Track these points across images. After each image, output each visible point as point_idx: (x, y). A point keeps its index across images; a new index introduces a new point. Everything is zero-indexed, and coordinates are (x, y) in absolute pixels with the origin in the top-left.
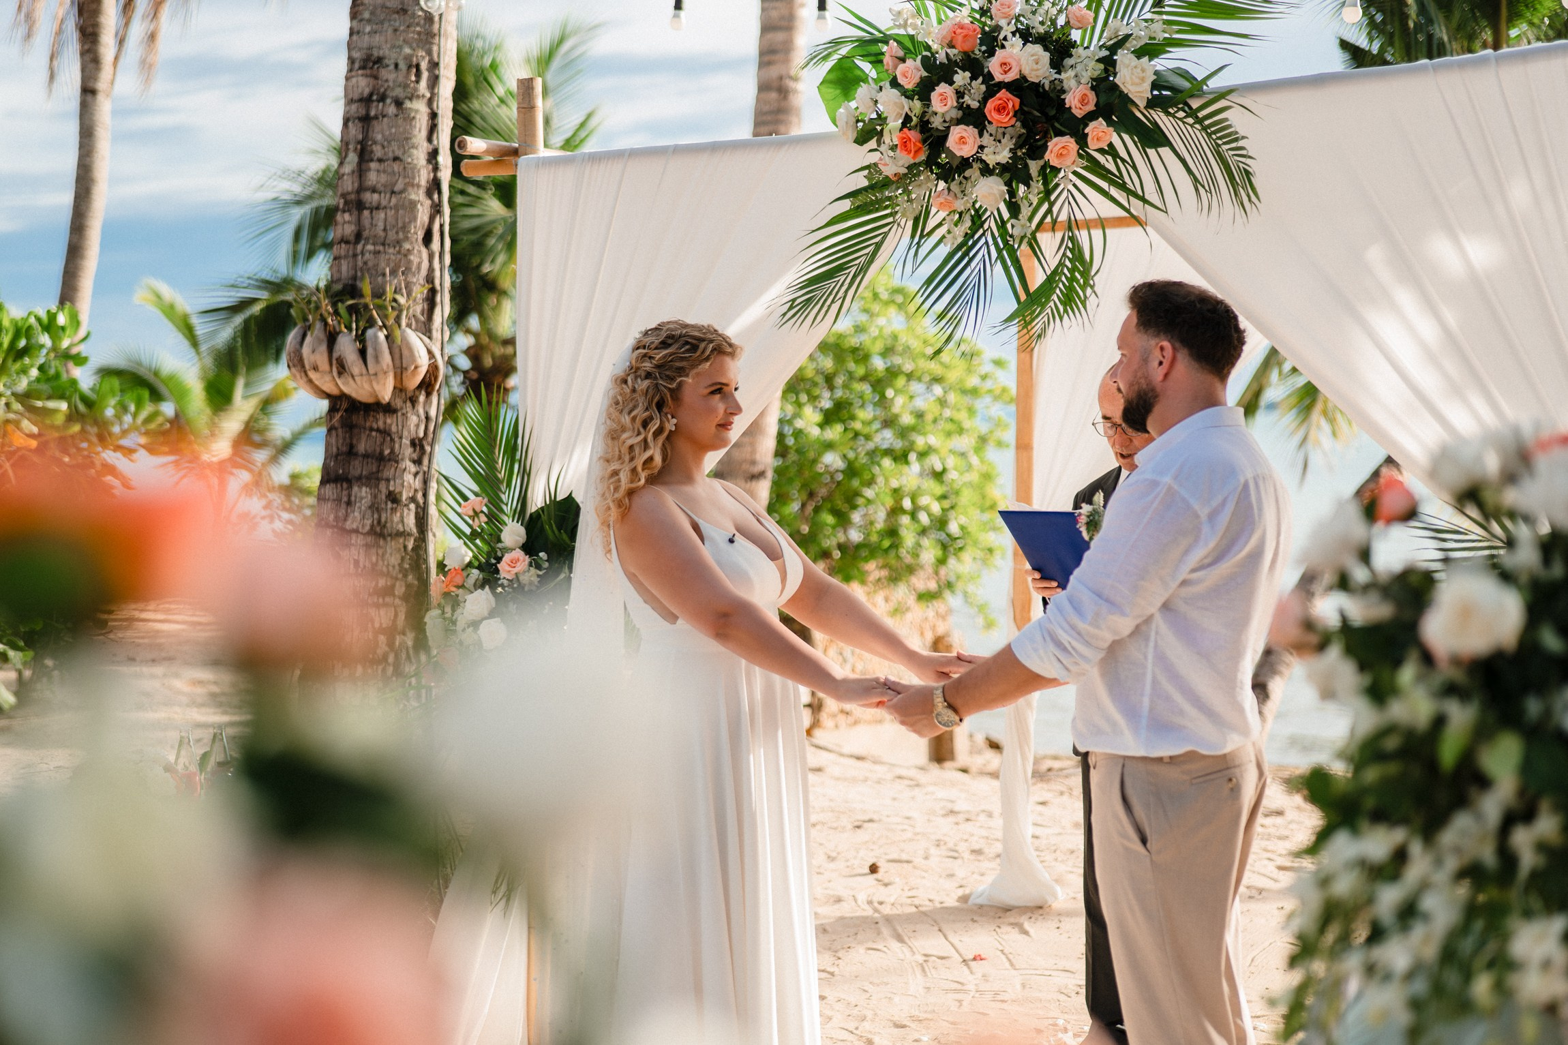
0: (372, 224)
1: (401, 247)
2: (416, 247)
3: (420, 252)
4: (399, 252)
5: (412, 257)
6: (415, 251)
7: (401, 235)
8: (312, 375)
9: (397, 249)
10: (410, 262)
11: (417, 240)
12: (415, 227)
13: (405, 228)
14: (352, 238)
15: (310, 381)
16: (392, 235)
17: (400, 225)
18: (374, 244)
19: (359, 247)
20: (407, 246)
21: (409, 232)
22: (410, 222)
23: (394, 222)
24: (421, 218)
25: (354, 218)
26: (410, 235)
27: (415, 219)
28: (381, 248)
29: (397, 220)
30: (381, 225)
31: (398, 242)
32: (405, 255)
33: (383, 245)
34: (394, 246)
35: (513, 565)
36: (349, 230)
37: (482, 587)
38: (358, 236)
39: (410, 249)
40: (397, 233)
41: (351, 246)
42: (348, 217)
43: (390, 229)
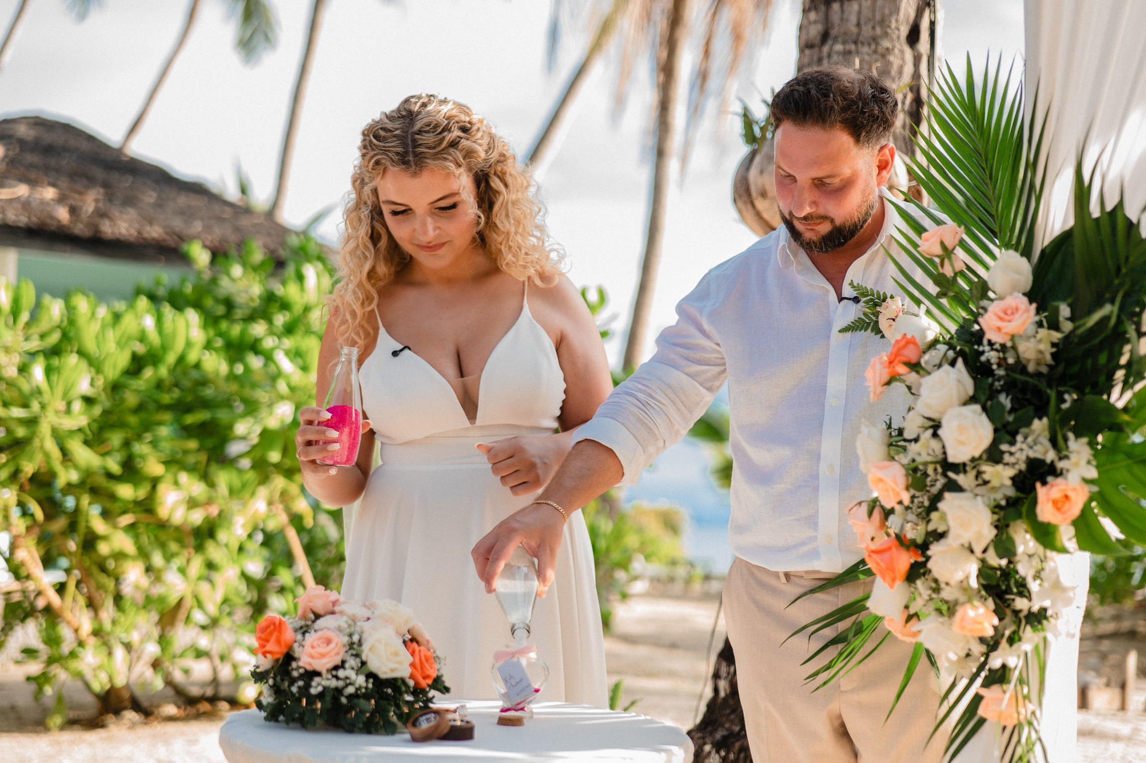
0: (842, 19)
1: (877, 44)
2: (898, 46)
3: (902, 52)
4: (875, 52)
5: (891, 58)
6: (896, 51)
7: (878, 31)
8: (760, 204)
9: (873, 47)
10: (889, 63)
11: (899, 38)
12: (897, 21)
13: (884, 22)
14: (817, 41)
15: (758, 215)
16: (867, 31)
17: (878, 17)
18: (844, 43)
19: (826, 49)
20: (886, 43)
21: (889, 27)
22: (891, 14)
23: (870, 15)
24: (906, 10)
25: (821, 14)
26: (889, 31)
27: (897, 10)
28: (852, 47)
29: (874, 12)
30: (853, 19)
31: (875, 40)
32: (883, 56)
33: (856, 43)
34: (869, 44)
35: (1007, 318)
36: (815, 31)
37: (953, 363)
38: (825, 36)
39: (891, 47)
40: (873, 28)
41: (816, 50)
42: (813, 16)
43: (865, 24)
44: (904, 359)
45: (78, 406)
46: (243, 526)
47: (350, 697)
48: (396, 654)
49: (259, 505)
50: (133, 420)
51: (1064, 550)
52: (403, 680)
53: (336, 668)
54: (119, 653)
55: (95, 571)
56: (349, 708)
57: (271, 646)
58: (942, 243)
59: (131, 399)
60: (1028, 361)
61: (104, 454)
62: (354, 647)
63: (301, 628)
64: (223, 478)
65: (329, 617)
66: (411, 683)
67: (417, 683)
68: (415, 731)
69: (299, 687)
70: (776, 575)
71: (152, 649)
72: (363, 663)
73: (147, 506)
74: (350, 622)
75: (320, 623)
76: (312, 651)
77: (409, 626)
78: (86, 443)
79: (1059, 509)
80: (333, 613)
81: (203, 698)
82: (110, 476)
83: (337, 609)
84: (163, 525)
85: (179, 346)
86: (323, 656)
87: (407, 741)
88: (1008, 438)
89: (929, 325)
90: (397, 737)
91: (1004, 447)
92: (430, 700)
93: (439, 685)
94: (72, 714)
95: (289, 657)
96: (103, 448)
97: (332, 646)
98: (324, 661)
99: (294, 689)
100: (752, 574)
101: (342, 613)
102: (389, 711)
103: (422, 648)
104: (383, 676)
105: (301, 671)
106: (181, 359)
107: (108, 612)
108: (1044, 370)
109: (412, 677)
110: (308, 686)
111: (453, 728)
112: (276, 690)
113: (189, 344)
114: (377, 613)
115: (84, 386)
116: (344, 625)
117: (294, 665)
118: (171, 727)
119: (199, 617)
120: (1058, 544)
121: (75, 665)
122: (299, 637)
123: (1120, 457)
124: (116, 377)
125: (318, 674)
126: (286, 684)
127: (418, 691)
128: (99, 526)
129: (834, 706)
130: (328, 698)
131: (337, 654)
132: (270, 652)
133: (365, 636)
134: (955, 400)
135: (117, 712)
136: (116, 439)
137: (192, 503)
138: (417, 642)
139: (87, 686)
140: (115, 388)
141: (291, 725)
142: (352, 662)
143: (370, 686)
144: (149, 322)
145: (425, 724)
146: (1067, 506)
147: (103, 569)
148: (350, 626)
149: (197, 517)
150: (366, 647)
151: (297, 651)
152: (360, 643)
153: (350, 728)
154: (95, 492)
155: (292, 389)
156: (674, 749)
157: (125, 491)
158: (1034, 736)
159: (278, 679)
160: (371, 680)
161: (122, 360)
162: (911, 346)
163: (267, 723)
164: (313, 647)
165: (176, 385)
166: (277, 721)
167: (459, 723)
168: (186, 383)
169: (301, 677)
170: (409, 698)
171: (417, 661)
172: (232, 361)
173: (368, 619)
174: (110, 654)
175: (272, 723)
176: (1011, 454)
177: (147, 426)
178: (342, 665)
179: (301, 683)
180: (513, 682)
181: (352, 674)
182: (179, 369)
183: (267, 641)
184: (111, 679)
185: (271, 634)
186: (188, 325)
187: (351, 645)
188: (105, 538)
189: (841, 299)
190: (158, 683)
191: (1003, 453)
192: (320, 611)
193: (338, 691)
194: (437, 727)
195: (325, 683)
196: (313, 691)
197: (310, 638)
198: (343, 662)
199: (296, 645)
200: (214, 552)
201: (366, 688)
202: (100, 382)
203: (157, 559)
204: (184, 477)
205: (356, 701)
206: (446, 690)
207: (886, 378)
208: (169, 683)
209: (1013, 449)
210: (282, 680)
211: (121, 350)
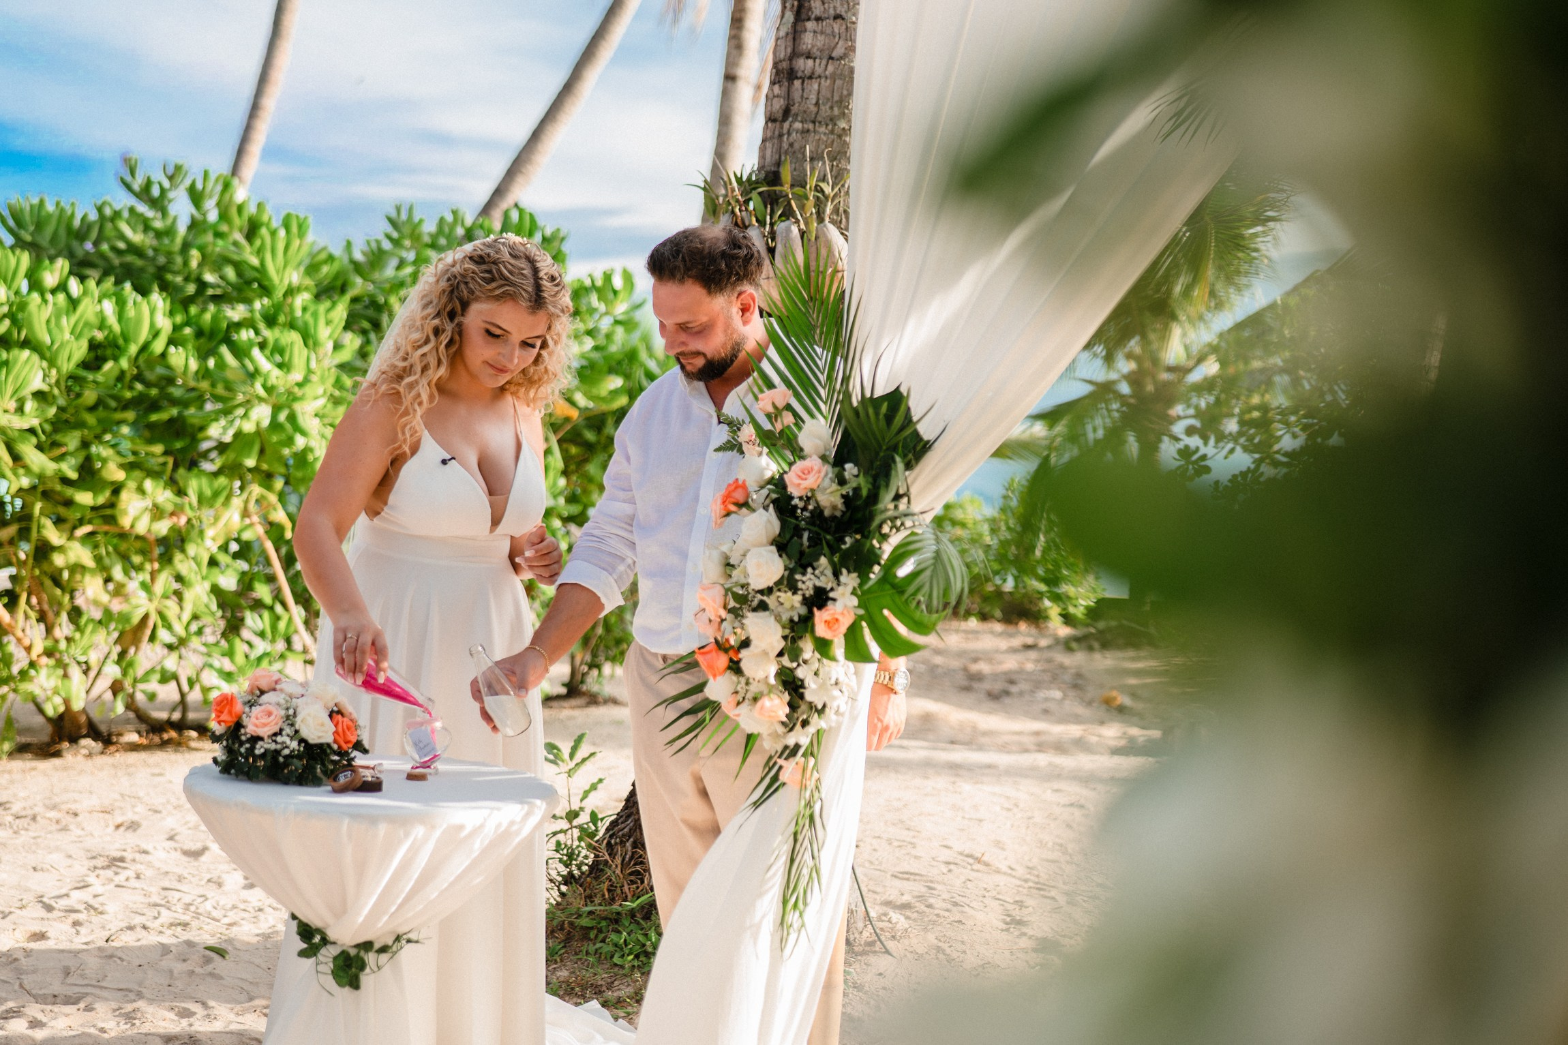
0: (802, 97)
1: (834, 124)
4: (832, 132)
7: (836, 111)
9: (830, 127)
10: (845, 144)
13: (841, 103)
14: (779, 116)
16: (825, 110)
17: (836, 98)
18: (803, 122)
19: (786, 125)
20: (842, 124)
23: (829, 96)
25: (784, 89)
28: (811, 126)
29: (833, 93)
30: (813, 98)
31: (833, 120)
32: (840, 136)
33: (814, 122)
34: (827, 125)
35: (804, 477)
36: (779, 104)
37: (766, 508)
38: (786, 112)
39: (847, 127)
40: (831, 108)
41: (778, 124)
42: (776, 89)
43: (824, 104)
44: (733, 500)
45: (30, 406)
46: (215, 537)
47: (286, 757)
48: (322, 725)
49: (232, 517)
50: (91, 419)
51: (834, 659)
52: (329, 745)
53: (275, 734)
54: (75, 672)
55: (48, 583)
56: (286, 765)
57: (224, 717)
58: (773, 404)
59: (90, 396)
60: (825, 507)
61: (58, 459)
62: (290, 719)
63: (249, 701)
64: (194, 485)
65: (271, 694)
66: (335, 747)
67: (340, 747)
68: (335, 784)
69: (247, 749)
70: (655, 655)
71: (112, 671)
72: (297, 732)
73: (107, 514)
74: (288, 698)
75: (265, 698)
76: (257, 722)
77: (336, 701)
78: (40, 447)
79: (830, 628)
80: (274, 690)
81: (171, 724)
82: (65, 481)
83: (278, 687)
84: (123, 536)
85: (143, 334)
86: (265, 725)
87: (329, 792)
88: (800, 570)
89: (768, 465)
90: (323, 789)
91: (798, 577)
92: (353, 759)
93: (359, 746)
94: (23, 740)
95: (239, 725)
96: (58, 452)
97: (272, 718)
98: (266, 729)
99: (243, 750)
100: (642, 654)
101: (281, 690)
102: (315, 769)
103: (345, 719)
104: (311, 741)
105: (248, 736)
106: (145, 348)
107: (64, 628)
108: (838, 514)
109: (335, 741)
110: (253, 748)
111: (365, 782)
112: (229, 750)
113: (155, 331)
114: (310, 690)
115: (37, 383)
116: (282, 702)
117: (243, 731)
118: (133, 757)
119: (164, 635)
120: (831, 654)
121: (25, 687)
122: (247, 709)
123: (888, 587)
124: (71, 370)
125: (261, 739)
126: (237, 746)
127: (342, 754)
128: (53, 535)
129: (696, 767)
130: (269, 758)
131: (276, 724)
132: (224, 721)
133: (298, 710)
134: (765, 540)
135: (74, 740)
136: (72, 441)
137: (157, 512)
138: (342, 715)
139: (41, 711)
140: (70, 381)
141: (240, 777)
142: (288, 730)
143: (302, 749)
144: (109, 307)
145: (343, 779)
146: (836, 626)
147: (57, 582)
148: (287, 701)
149: (163, 528)
150: (298, 719)
151: (245, 721)
152: (295, 715)
153: (286, 781)
154: (46, 495)
155: (268, 390)
156: (538, 802)
157: (85, 498)
158: (816, 795)
159: (230, 741)
160: (303, 745)
161: (80, 351)
162: (740, 490)
163: (222, 775)
164: (257, 719)
165: (139, 377)
166: (229, 773)
167: (370, 779)
168: (150, 376)
169: (248, 740)
170: (336, 758)
171: (340, 730)
172: (203, 356)
173: (303, 696)
174: (66, 676)
175: (226, 776)
176: (804, 582)
177: (108, 426)
178: (280, 732)
179: (248, 745)
180: (421, 745)
181: (287, 740)
182: (141, 360)
183: (221, 712)
184: (67, 702)
185: (224, 707)
186: (152, 312)
187: (288, 717)
188: (60, 549)
189: (720, 422)
190: (120, 708)
191: (797, 581)
192: (264, 687)
193: (277, 753)
194: (352, 781)
195: (267, 746)
196: (257, 752)
197: (256, 710)
198: (281, 730)
199: (244, 716)
200: (181, 564)
201: (299, 751)
202: (53, 375)
203: (117, 573)
204: (148, 484)
205: (290, 760)
206: (365, 751)
207: (724, 513)
208: (131, 705)
209: (804, 579)
210: (233, 743)
211: (78, 338)
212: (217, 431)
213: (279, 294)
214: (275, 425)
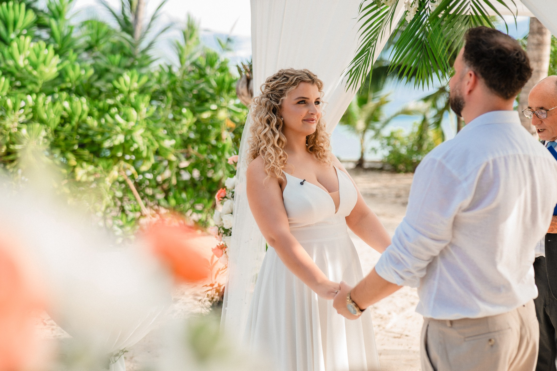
45: (42, 140)
46: (109, 181)
49: (115, 173)
50: (63, 144)
59: (62, 136)
64: (100, 163)
84: (79, 182)
85: (79, 112)
96: (53, 157)
106: (80, 117)
113: (83, 111)
115: (43, 133)
124: (55, 127)
136: (57, 152)
137: (89, 174)
140: (56, 132)
144: (67, 104)
149: (91, 178)
155: (122, 129)
161: (58, 120)
182: (80, 122)
186: (82, 104)
202: (49, 130)
204: (84, 164)
211: (57, 116)
212: (107, 144)
213: (126, 93)
214: (126, 141)
